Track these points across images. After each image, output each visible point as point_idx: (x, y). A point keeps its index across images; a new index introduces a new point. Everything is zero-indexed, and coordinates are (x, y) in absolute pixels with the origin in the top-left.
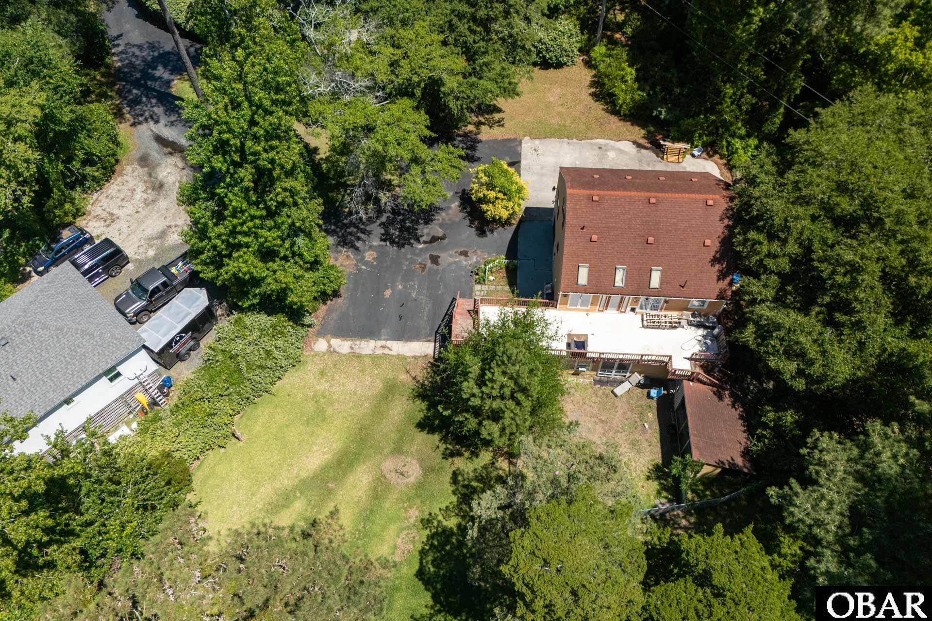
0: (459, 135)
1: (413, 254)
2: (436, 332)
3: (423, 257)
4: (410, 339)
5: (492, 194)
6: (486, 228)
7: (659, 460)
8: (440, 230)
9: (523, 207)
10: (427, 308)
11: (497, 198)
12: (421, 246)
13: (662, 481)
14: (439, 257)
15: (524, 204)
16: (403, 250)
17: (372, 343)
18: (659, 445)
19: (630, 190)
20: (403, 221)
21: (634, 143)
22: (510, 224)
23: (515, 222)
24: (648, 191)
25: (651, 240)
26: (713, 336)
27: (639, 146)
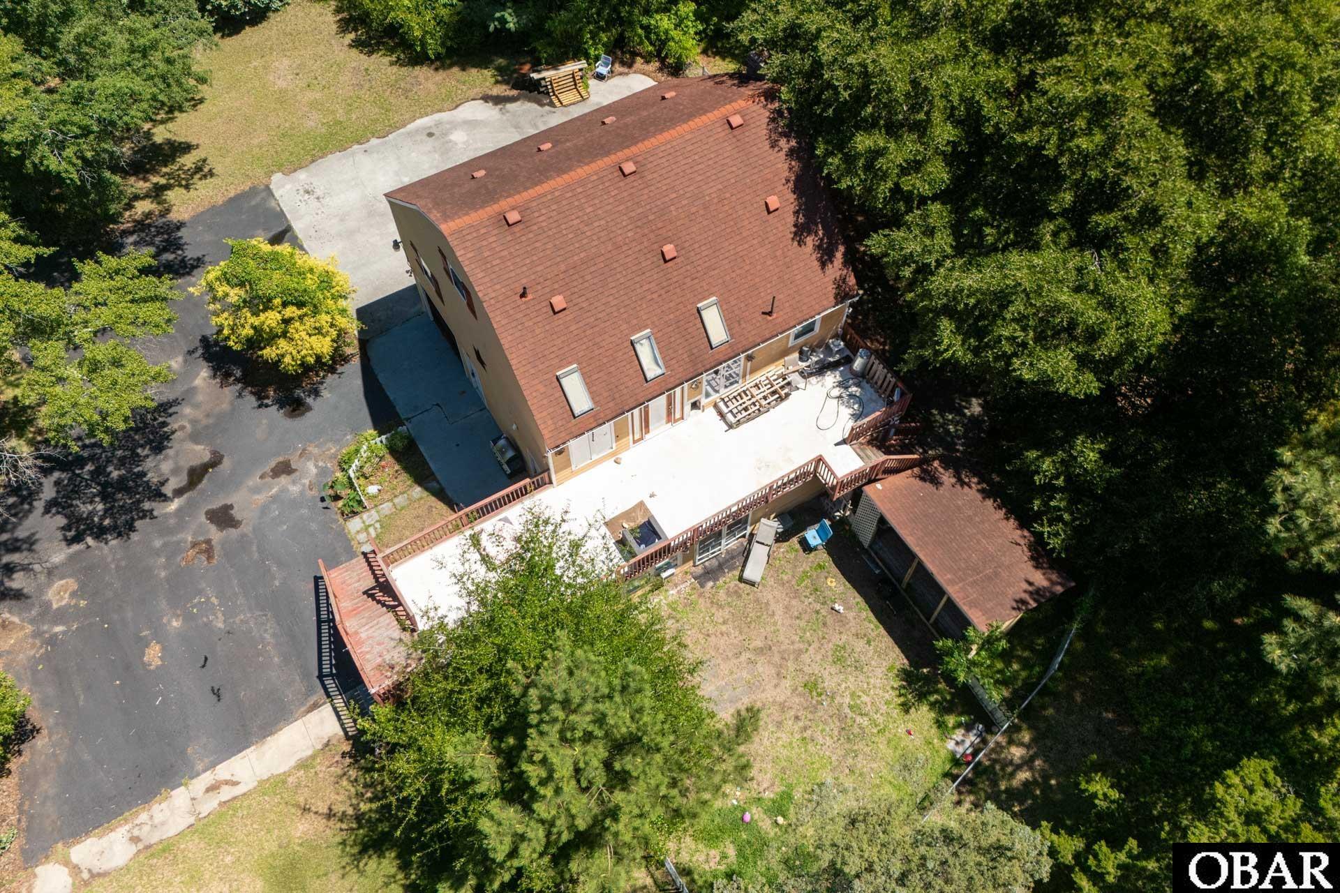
0: (125, 233)
1: (167, 531)
2: (321, 677)
3: (193, 527)
4: (268, 729)
5: (271, 319)
6: (299, 393)
7: (901, 661)
8: (199, 448)
9: (352, 312)
10: (268, 633)
11: (287, 321)
12: (174, 506)
13: (933, 698)
14: (228, 508)
15: (351, 305)
16: (135, 537)
17: (180, 797)
18: (882, 630)
19: (570, 169)
20: (99, 472)
21: (486, 98)
22: (346, 359)
23: (352, 349)
24: (608, 153)
25: (669, 250)
26: (856, 375)
27: (498, 100)
